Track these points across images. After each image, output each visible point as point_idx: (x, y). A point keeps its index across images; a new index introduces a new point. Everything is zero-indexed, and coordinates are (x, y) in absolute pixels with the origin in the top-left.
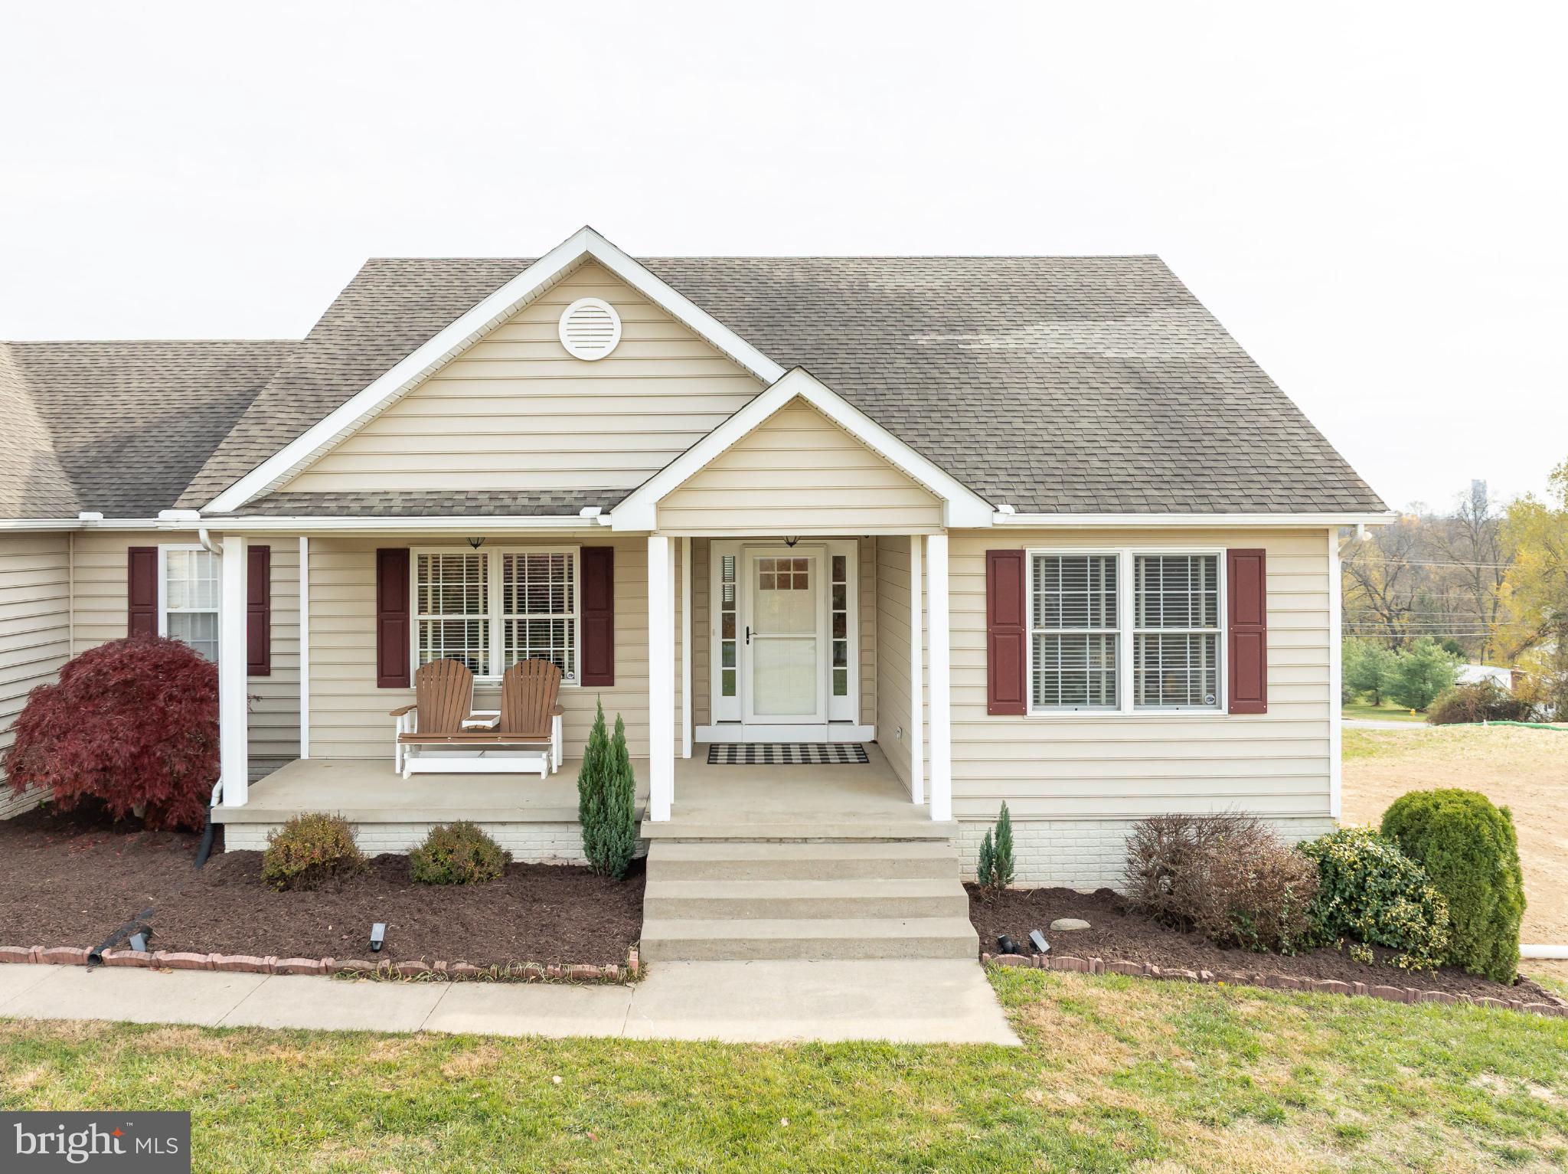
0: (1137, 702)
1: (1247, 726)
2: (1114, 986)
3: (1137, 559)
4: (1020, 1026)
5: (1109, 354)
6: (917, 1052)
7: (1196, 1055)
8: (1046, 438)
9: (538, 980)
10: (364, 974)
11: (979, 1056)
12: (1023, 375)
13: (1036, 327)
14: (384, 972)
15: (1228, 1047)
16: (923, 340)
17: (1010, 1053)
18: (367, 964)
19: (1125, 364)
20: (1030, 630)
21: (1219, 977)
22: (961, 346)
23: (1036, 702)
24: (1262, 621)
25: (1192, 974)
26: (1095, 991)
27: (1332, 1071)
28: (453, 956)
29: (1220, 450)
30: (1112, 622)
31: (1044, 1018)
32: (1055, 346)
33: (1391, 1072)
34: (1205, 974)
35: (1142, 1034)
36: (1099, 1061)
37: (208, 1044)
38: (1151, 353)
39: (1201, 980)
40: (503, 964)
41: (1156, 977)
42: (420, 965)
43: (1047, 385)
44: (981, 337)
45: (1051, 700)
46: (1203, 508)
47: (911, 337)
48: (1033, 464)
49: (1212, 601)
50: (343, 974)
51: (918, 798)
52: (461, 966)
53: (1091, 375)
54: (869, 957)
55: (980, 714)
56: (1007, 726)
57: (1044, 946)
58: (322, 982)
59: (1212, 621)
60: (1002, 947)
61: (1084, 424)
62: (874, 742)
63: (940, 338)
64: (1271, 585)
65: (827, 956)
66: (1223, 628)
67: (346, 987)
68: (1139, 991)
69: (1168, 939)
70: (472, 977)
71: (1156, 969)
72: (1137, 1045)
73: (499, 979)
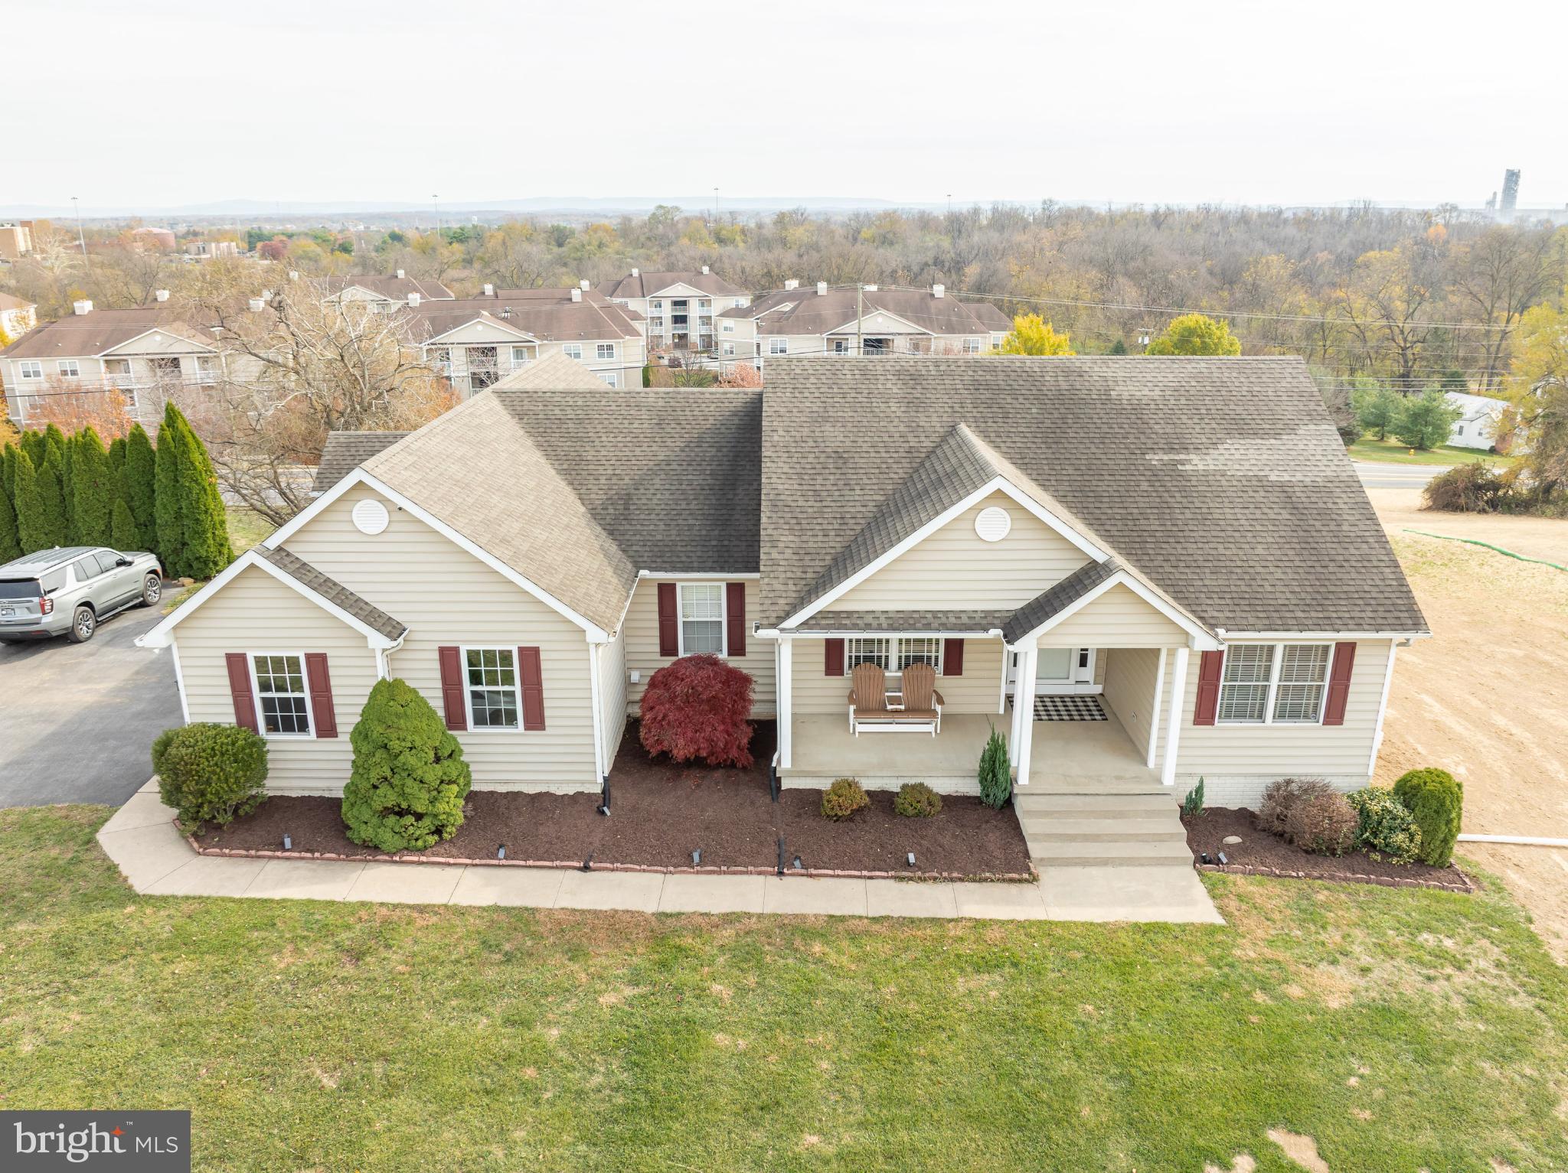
0: (1274, 717)
1: (1333, 731)
2: (1260, 884)
3: (1285, 646)
4: (1222, 911)
5: (1273, 478)
6: (1183, 927)
7: (1301, 927)
8: (1239, 563)
9: (992, 881)
10: (911, 879)
11: (1211, 930)
12: (1220, 500)
13: (1226, 446)
14: (920, 878)
15: (1314, 922)
16: (1155, 459)
17: (1222, 929)
18: (910, 874)
19: (1283, 488)
20: (1222, 683)
21: (1307, 876)
22: (1180, 467)
23: (1220, 717)
24: (1348, 679)
25: (1294, 874)
26: (1251, 888)
27: (1358, 934)
28: (950, 870)
29: (1340, 576)
30: (1267, 678)
31: (1232, 904)
32: (1238, 467)
33: (1385, 934)
34: (1301, 874)
35: (1277, 916)
36: (1260, 933)
37: (876, 927)
38: (1299, 476)
39: (1298, 877)
40: (975, 874)
41: (1279, 876)
42: (937, 875)
43: (1236, 510)
44: (1192, 456)
45: (1228, 716)
46: (1327, 627)
47: (1147, 457)
48: (1233, 588)
49: (1323, 668)
50: (901, 879)
51: (1152, 762)
52: (955, 875)
53: (1262, 500)
54: (1142, 865)
55: (1190, 724)
56: (1204, 730)
57: (1225, 860)
58: (891, 882)
59: (1322, 678)
60: (1205, 861)
61: (1260, 550)
62: (1102, 695)
63: (1165, 457)
64: (1357, 661)
65: (1121, 865)
66: (1327, 683)
67: (903, 885)
68: (1274, 888)
69: (1283, 850)
70: (961, 880)
71: (1277, 872)
72: (1274, 922)
73: (974, 881)
